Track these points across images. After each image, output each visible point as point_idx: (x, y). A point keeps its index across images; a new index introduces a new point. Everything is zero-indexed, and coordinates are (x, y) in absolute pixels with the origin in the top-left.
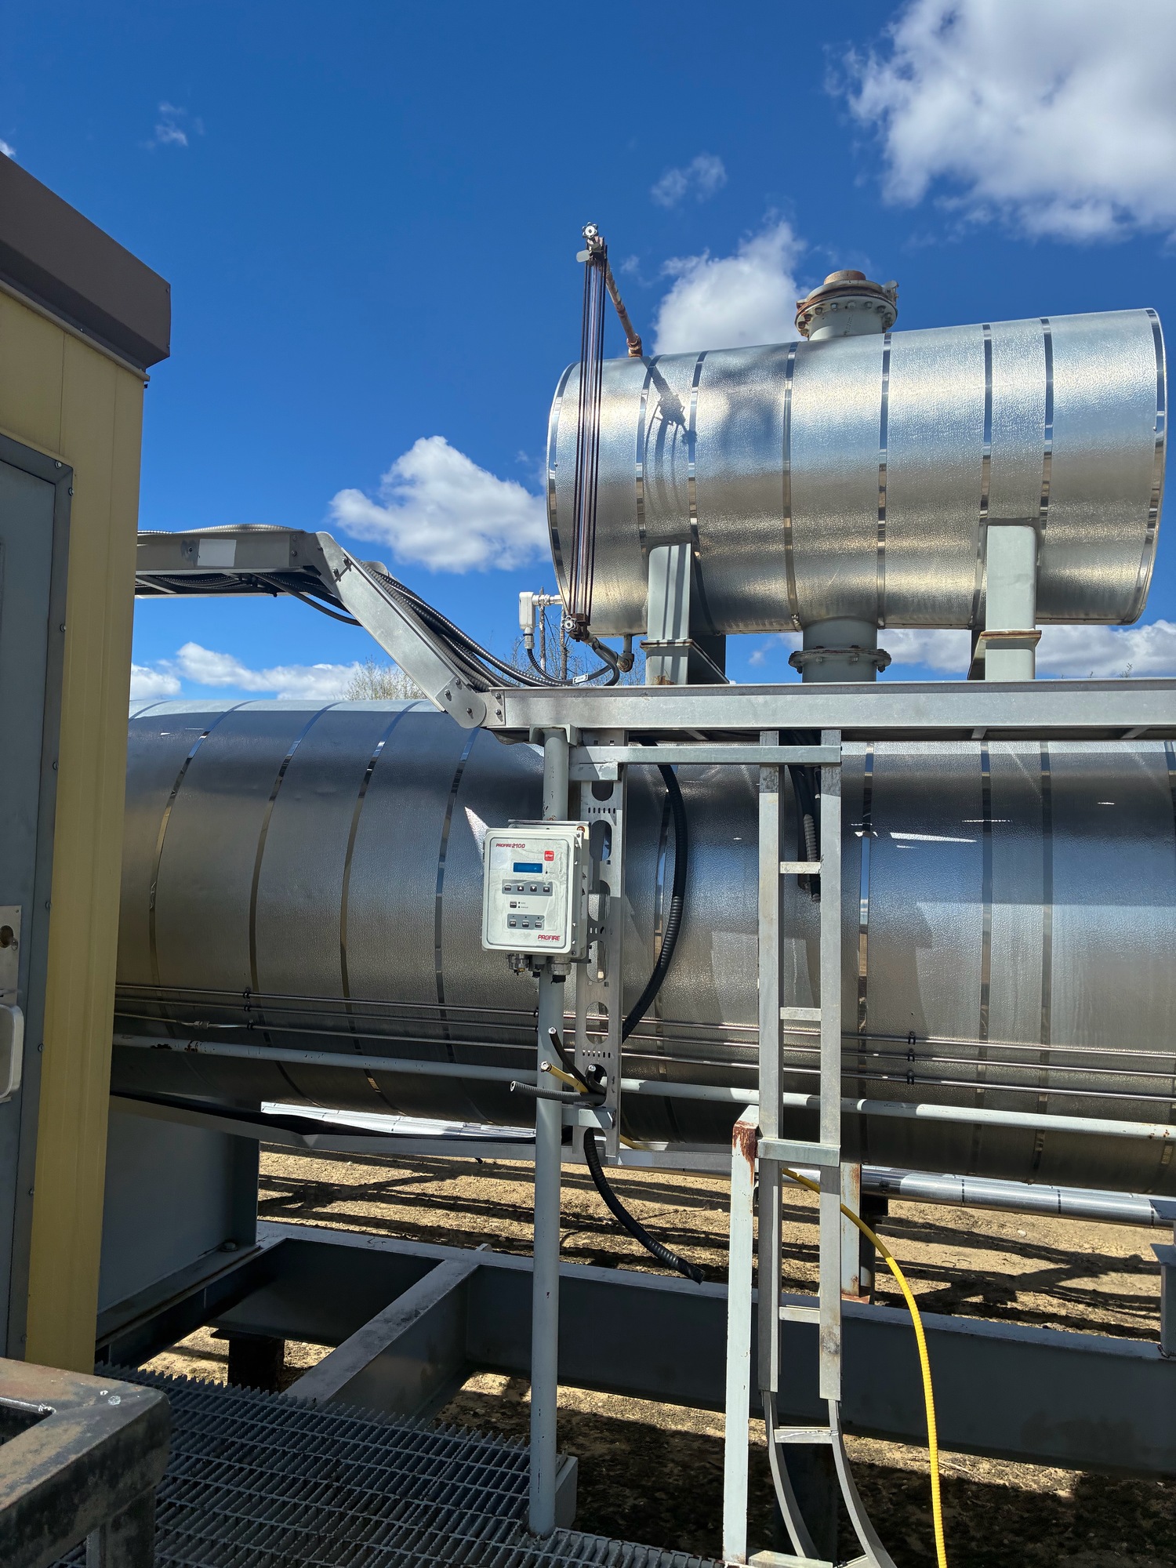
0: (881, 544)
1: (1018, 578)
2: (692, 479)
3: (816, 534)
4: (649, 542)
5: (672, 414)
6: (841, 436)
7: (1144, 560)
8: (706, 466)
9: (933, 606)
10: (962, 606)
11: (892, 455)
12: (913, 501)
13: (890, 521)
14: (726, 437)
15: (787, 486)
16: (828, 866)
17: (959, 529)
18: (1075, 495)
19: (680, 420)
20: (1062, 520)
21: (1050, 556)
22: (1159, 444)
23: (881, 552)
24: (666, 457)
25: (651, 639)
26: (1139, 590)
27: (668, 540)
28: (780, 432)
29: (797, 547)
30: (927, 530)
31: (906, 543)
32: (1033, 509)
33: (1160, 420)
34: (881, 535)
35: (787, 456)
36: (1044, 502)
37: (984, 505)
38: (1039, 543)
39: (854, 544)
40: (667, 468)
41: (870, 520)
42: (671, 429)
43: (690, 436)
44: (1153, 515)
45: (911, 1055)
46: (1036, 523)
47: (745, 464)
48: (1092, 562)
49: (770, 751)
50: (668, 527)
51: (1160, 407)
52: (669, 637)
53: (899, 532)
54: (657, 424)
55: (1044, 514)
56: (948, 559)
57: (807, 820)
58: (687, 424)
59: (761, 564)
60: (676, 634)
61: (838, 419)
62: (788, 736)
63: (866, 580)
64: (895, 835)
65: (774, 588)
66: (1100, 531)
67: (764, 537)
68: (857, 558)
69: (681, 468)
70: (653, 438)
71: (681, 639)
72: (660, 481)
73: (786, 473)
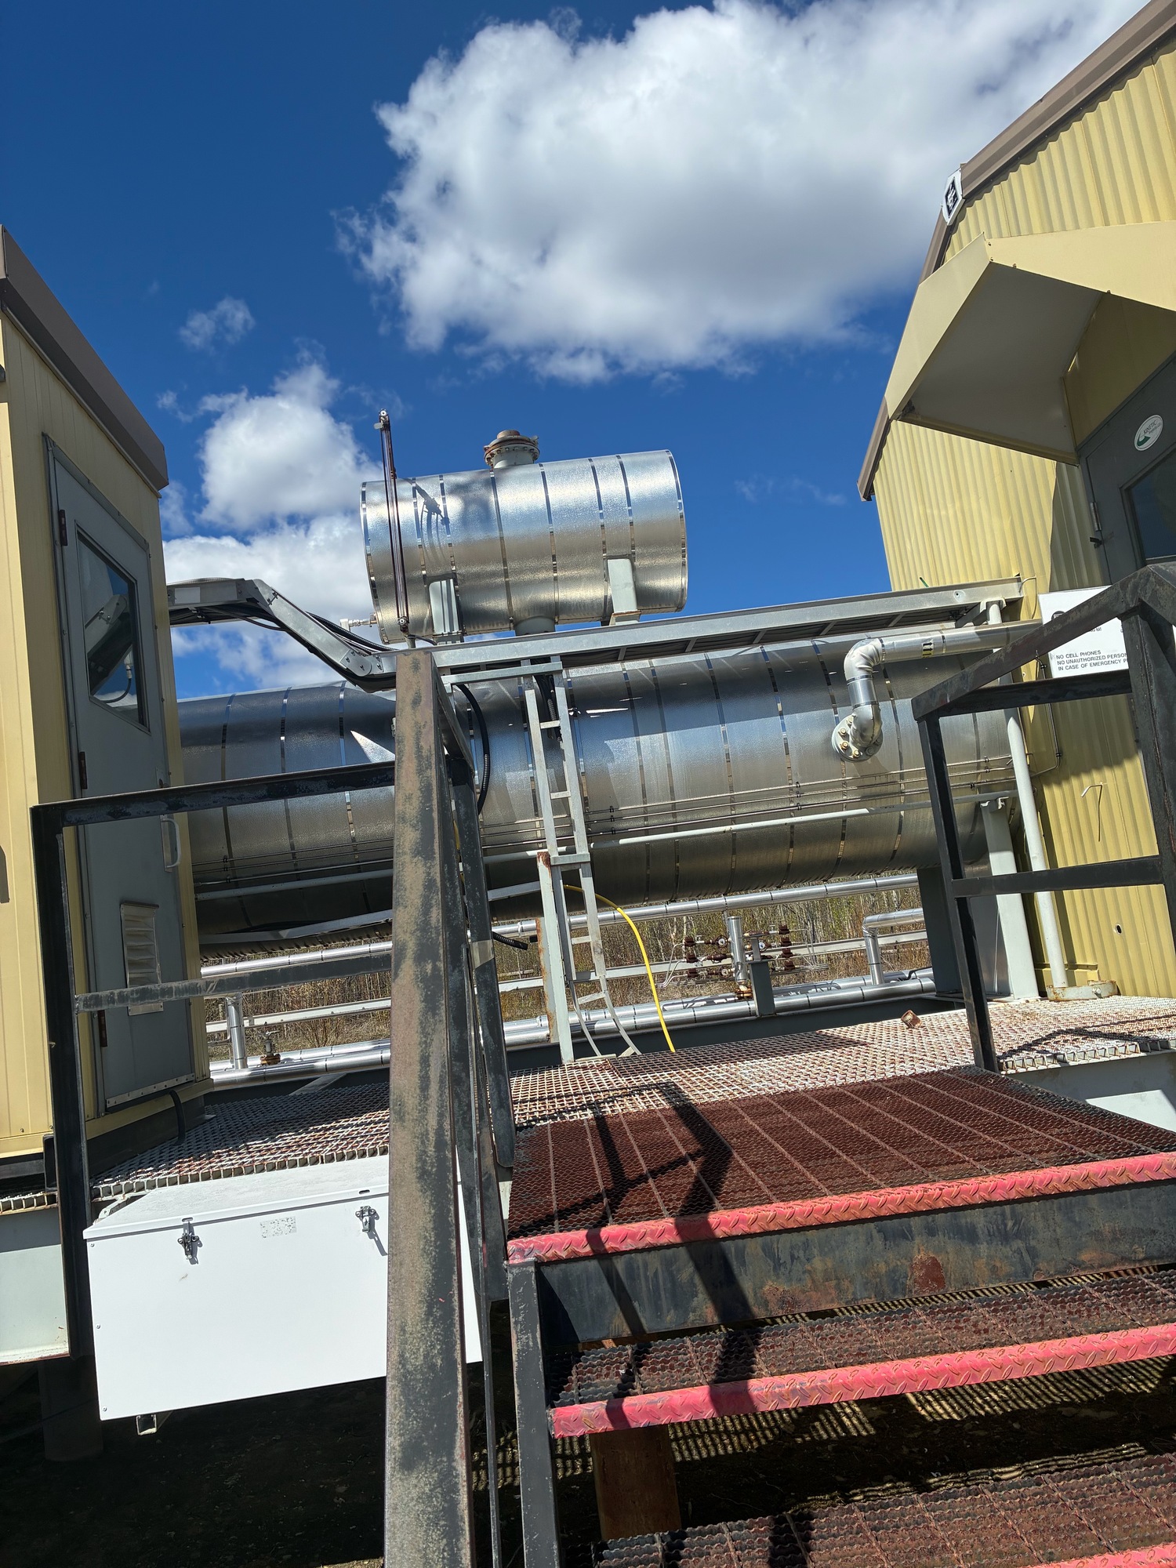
0: (555, 575)
1: (626, 585)
2: (450, 545)
3: (521, 571)
4: (427, 580)
5: (432, 508)
6: (527, 517)
7: (683, 574)
8: (456, 537)
9: (584, 606)
10: (599, 604)
11: (556, 527)
12: (569, 552)
13: (558, 562)
14: (465, 519)
15: (503, 545)
16: (563, 722)
17: (594, 564)
18: (647, 543)
19: (439, 512)
20: (643, 556)
21: (639, 575)
22: (681, 517)
23: (556, 579)
24: (434, 532)
25: (437, 633)
26: (683, 590)
27: (440, 578)
28: (495, 517)
29: (511, 579)
30: (577, 566)
31: (567, 573)
32: (629, 551)
33: (680, 503)
34: (555, 570)
35: (501, 529)
36: (633, 547)
37: (605, 551)
38: (634, 568)
39: (542, 575)
40: (435, 538)
41: (550, 562)
42: (434, 517)
43: (446, 520)
44: (684, 551)
45: (612, 819)
46: (631, 557)
47: (478, 535)
48: (659, 577)
49: (527, 669)
50: (439, 571)
51: (679, 498)
52: (448, 630)
53: (564, 567)
54: (425, 515)
55: (634, 553)
56: (591, 580)
57: (550, 702)
58: (443, 514)
59: (491, 590)
60: (452, 628)
61: (525, 508)
62: (535, 661)
63: (547, 595)
64: (588, 712)
65: (499, 604)
66: (661, 561)
67: (493, 574)
68: (544, 582)
69: (442, 539)
70: (425, 522)
71: (456, 631)
72: (432, 546)
73: (502, 538)
